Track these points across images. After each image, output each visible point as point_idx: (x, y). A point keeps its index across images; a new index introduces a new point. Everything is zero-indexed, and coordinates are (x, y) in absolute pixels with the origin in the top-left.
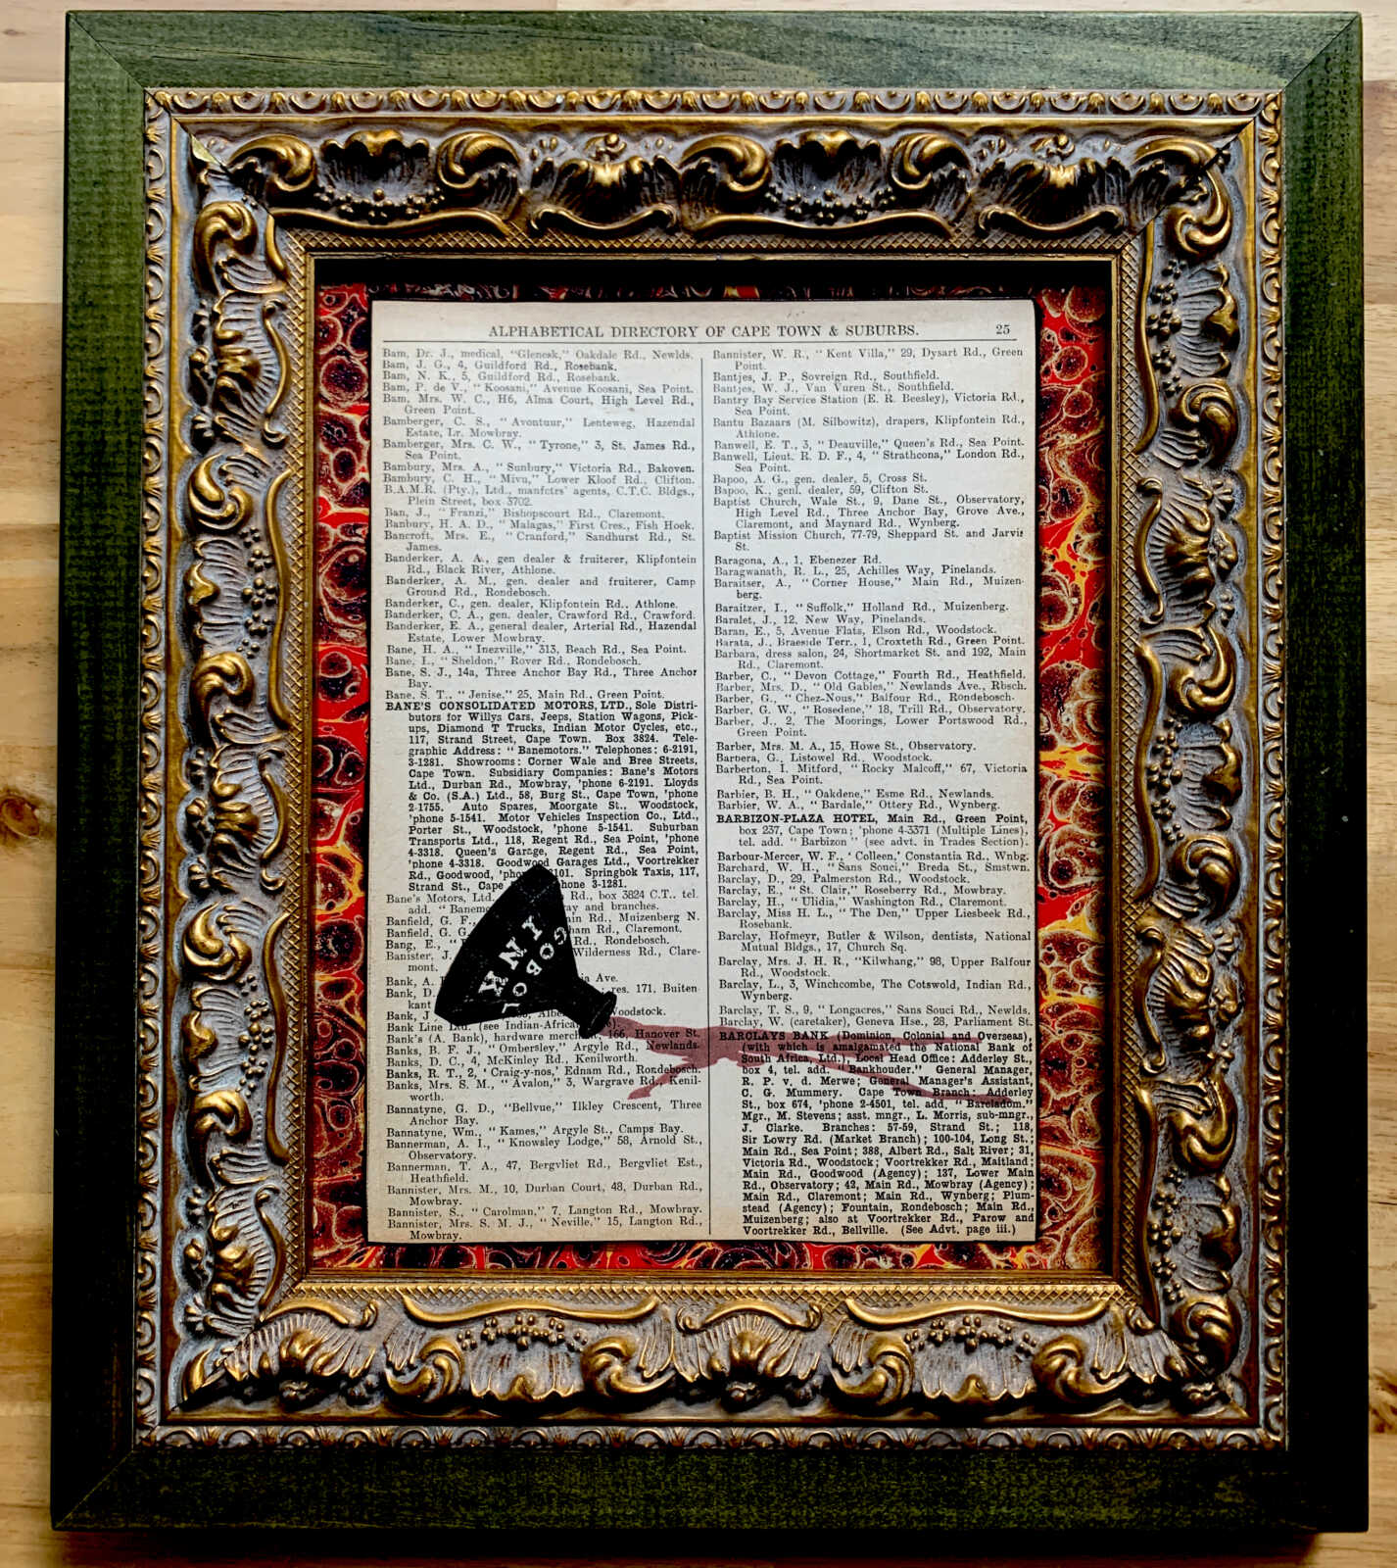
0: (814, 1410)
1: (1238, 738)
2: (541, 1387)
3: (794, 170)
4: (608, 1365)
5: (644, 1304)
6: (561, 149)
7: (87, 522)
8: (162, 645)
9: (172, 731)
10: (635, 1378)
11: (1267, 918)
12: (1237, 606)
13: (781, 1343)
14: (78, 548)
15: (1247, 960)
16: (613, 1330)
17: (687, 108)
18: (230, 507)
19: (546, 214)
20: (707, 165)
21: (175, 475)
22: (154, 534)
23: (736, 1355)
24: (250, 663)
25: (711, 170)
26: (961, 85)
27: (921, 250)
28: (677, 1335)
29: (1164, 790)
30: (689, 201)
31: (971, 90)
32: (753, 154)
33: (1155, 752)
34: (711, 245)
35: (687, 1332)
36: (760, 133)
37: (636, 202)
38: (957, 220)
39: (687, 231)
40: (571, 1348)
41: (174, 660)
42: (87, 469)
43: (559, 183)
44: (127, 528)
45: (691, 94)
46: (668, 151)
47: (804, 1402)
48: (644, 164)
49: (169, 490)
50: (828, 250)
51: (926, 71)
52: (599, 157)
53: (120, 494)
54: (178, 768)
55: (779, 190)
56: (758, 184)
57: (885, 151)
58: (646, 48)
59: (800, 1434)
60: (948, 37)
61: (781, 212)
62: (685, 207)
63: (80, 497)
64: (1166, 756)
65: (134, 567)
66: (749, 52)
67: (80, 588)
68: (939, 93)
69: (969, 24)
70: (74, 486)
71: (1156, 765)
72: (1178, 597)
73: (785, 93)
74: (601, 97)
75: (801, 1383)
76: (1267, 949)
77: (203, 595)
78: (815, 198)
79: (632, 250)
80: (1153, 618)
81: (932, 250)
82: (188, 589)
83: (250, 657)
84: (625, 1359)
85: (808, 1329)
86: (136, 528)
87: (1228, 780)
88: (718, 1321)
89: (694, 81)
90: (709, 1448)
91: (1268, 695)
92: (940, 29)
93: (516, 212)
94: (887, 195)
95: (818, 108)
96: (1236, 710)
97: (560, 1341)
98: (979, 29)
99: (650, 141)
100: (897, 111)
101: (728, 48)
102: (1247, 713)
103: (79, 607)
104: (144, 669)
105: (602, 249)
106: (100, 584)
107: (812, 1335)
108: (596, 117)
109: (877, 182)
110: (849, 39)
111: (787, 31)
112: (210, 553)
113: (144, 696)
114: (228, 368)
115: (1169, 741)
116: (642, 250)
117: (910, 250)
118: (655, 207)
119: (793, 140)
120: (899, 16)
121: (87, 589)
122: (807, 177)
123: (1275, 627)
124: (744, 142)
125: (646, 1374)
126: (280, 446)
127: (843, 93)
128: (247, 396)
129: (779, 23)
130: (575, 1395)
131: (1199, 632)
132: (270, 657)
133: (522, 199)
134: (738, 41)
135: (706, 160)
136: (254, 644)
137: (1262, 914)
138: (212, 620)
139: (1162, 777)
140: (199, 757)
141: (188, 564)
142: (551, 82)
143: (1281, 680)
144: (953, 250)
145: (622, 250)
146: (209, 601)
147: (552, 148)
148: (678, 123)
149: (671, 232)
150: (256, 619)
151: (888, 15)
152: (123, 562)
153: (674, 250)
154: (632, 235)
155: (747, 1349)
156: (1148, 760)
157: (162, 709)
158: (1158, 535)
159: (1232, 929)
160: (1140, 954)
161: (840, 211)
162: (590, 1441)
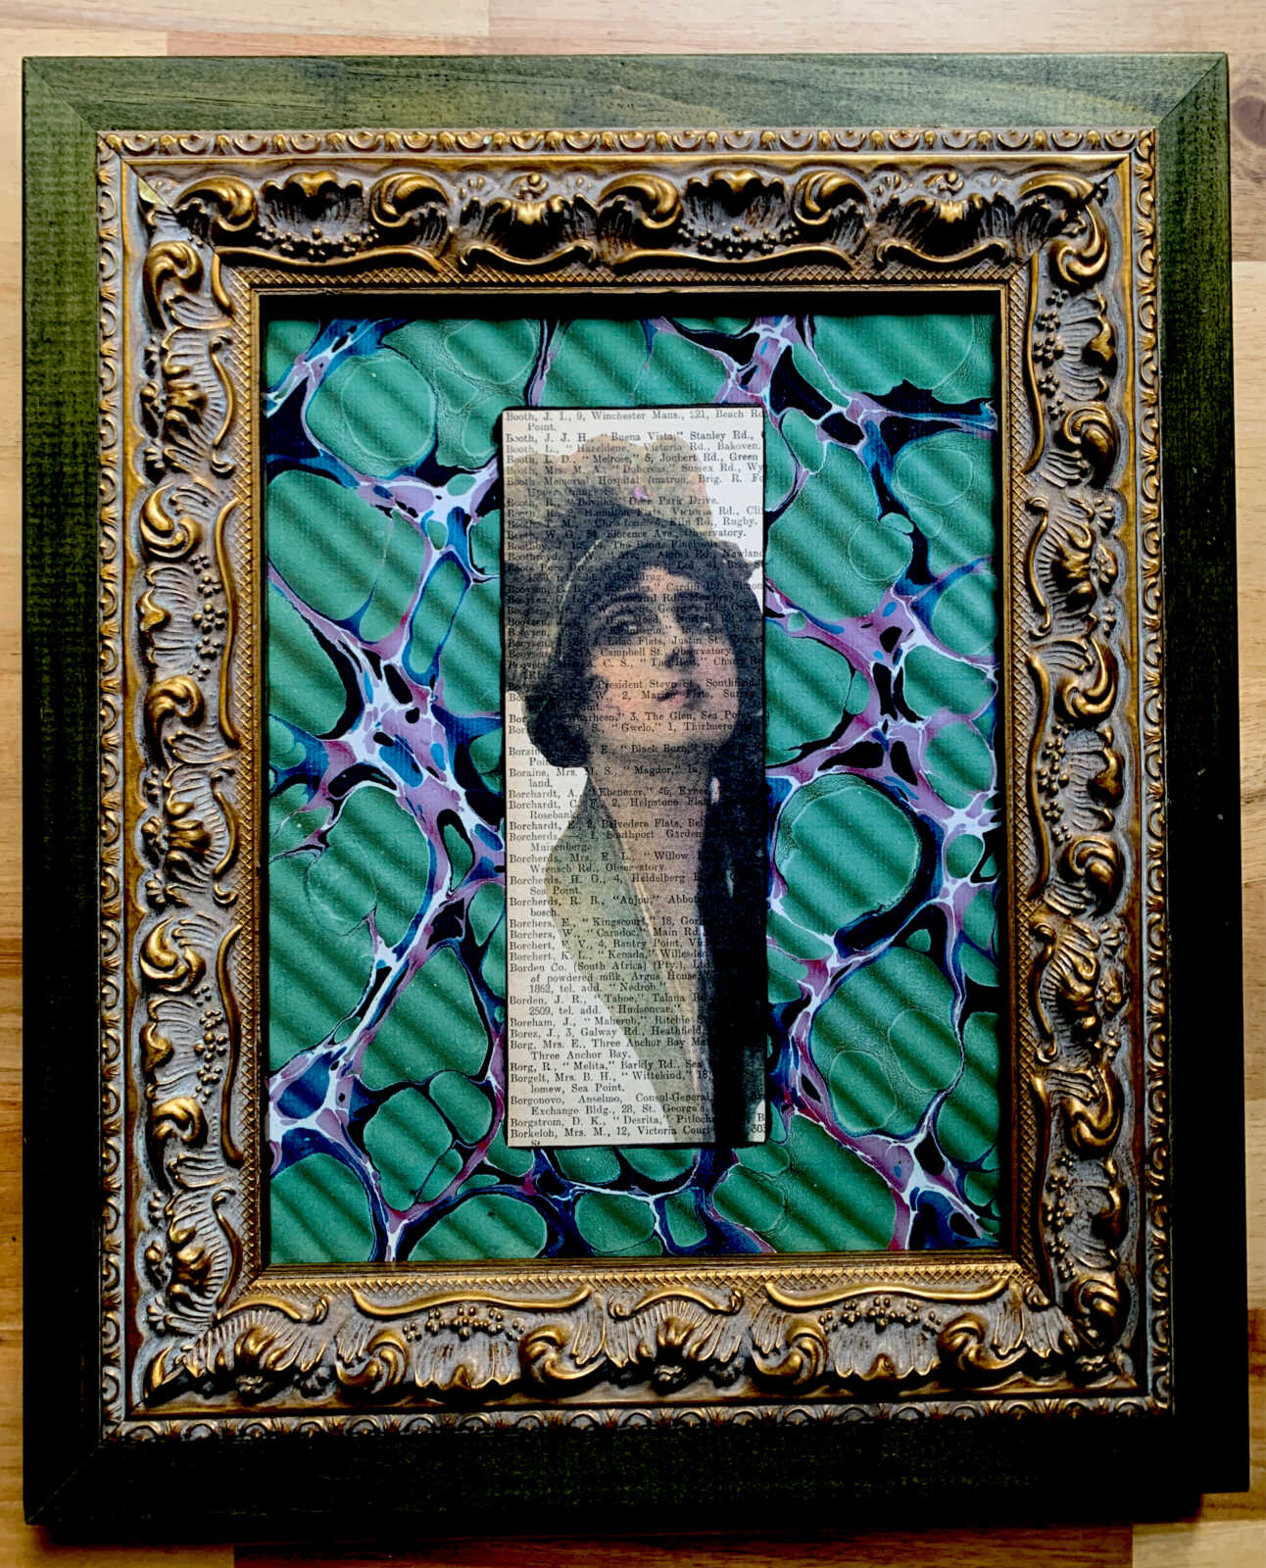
0: (737, 1390)
1: (1122, 743)
2: (481, 1376)
3: (705, 206)
4: (543, 1353)
5: (579, 1291)
6: (486, 188)
7: (48, 550)
8: (120, 668)
9: (129, 752)
10: (569, 1365)
11: (1150, 912)
12: (1119, 617)
13: (704, 1326)
14: (38, 577)
15: (1132, 953)
16: (549, 1319)
17: (605, 148)
18: (179, 536)
19: (474, 251)
20: (623, 203)
21: (129, 505)
22: (110, 562)
23: (662, 1341)
24: (201, 685)
25: (627, 208)
26: (861, 124)
27: (825, 282)
28: (609, 1322)
29: (1052, 794)
30: (608, 236)
31: (870, 129)
32: (665, 193)
33: (1045, 757)
34: (630, 279)
35: (618, 1319)
36: (674, 171)
37: (560, 238)
38: (857, 253)
39: (607, 265)
40: (510, 1338)
41: (130, 682)
42: (47, 500)
43: (485, 221)
44: (85, 556)
45: (609, 135)
46: (588, 189)
47: (728, 1382)
48: (564, 203)
49: (124, 520)
50: (739, 283)
51: (828, 111)
52: (522, 196)
53: (79, 523)
54: (136, 787)
55: (691, 227)
56: (671, 221)
57: (788, 188)
58: (568, 90)
59: (724, 1413)
60: (848, 79)
61: (693, 247)
62: (605, 243)
63: (40, 527)
64: (1054, 761)
65: (92, 594)
66: (663, 94)
67: (41, 615)
68: (839, 133)
69: (867, 66)
70: (34, 516)
71: (1046, 771)
72: (1064, 610)
73: (696, 133)
74: (526, 138)
75: (724, 1366)
76: (1150, 942)
77: (154, 621)
78: (724, 233)
79: (556, 284)
80: (1041, 630)
81: (834, 282)
82: (141, 616)
83: (201, 679)
84: (559, 1345)
85: (731, 1312)
86: (92, 555)
87: (1110, 784)
88: (646, 1308)
89: (613, 122)
90: (641, 1427)
91: (1149, 700)
92: (840, 71)
93: (447, 248)
94: (791, 230)
95: (728, 147)
96: (1118, 715)
97: (499, 1331)
98: (876, 71)
99: (571, 179)
100: (801, 149)
101: (644, 90)
102: (1129, 719)
103: (40, 633)
104: (102, 692)
105: (528, 284)
106: (60, 610)
107: (734, 1319)
108: (520, 157)
109: (782, 218)
110: (757, 80)
111: (698, 74)
112: (160, 580)
113: (103, 718)
114: (176, 402)
115: (1057, 747)
116: (566, 284)
117: (815, 282)
118: (576, 243)
119: (703, 178)
120: (803, 59)
121: (49, 615)
122: (717, 212)
123: (1154, 636)
124: (656, 181)
125: (578, 1361)
126: (227, 475)
127: (750, 132)
128: (194, 427)
129: (692, 67)
130: (512, 1382)
131: (1083, 643)
132: (220, 679)
133: (451, 236)
134: (653, 83)
135: (622, 198)
136: (205, 666)
137: (1145, 909)
138: (163, 645)
139: (1051, 782)
140: (154, 776)
141: (141, 591)
142: (479, 123)
143: (1160, 686)
144: (854, 281)
145: (547, 284)
146: (160, 627)
147: (479, 187)
148: (598, 162)
149: (592, 267)
150: (206, 643)
151: (792, 58)
152: (81, 589)
153: (595, 284)
154: (556, 270)
155: (672, 1335)
156: (1038, 765)
157: (119, 730)
158: (1044, 552)
159: (1118, 923)
160: (1034, 948)
161: (747, 246)
162: (529, 1424)
